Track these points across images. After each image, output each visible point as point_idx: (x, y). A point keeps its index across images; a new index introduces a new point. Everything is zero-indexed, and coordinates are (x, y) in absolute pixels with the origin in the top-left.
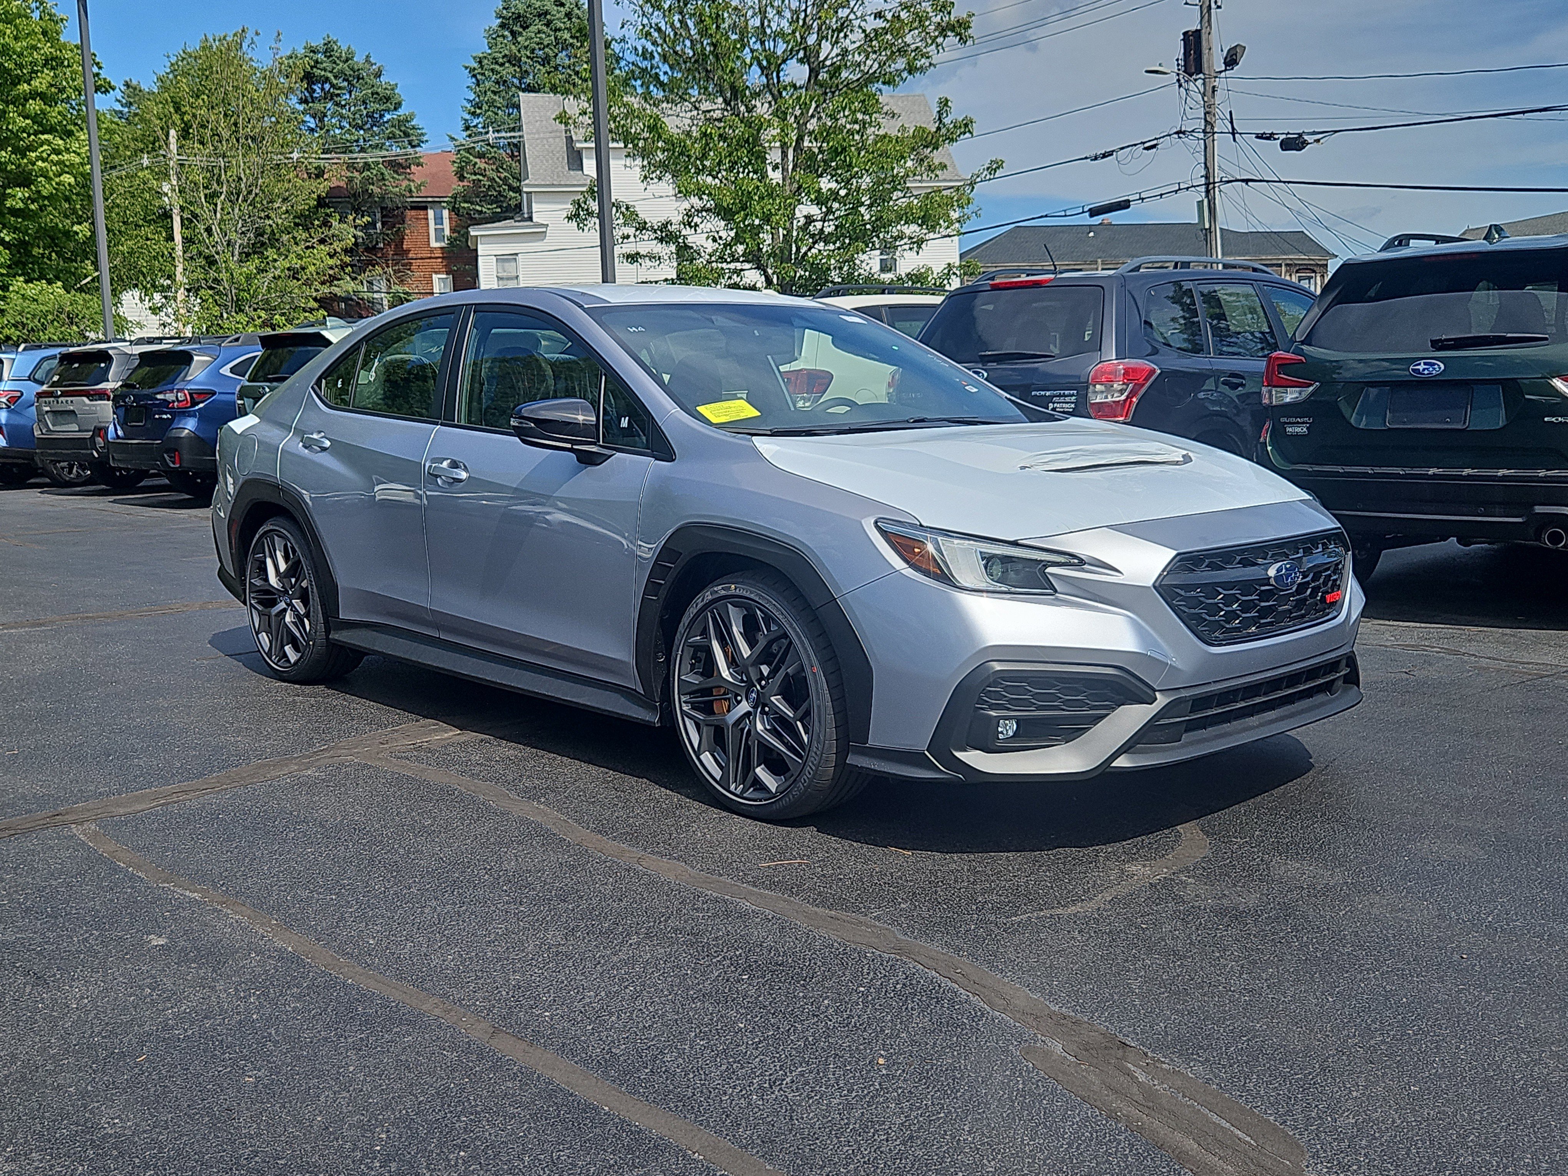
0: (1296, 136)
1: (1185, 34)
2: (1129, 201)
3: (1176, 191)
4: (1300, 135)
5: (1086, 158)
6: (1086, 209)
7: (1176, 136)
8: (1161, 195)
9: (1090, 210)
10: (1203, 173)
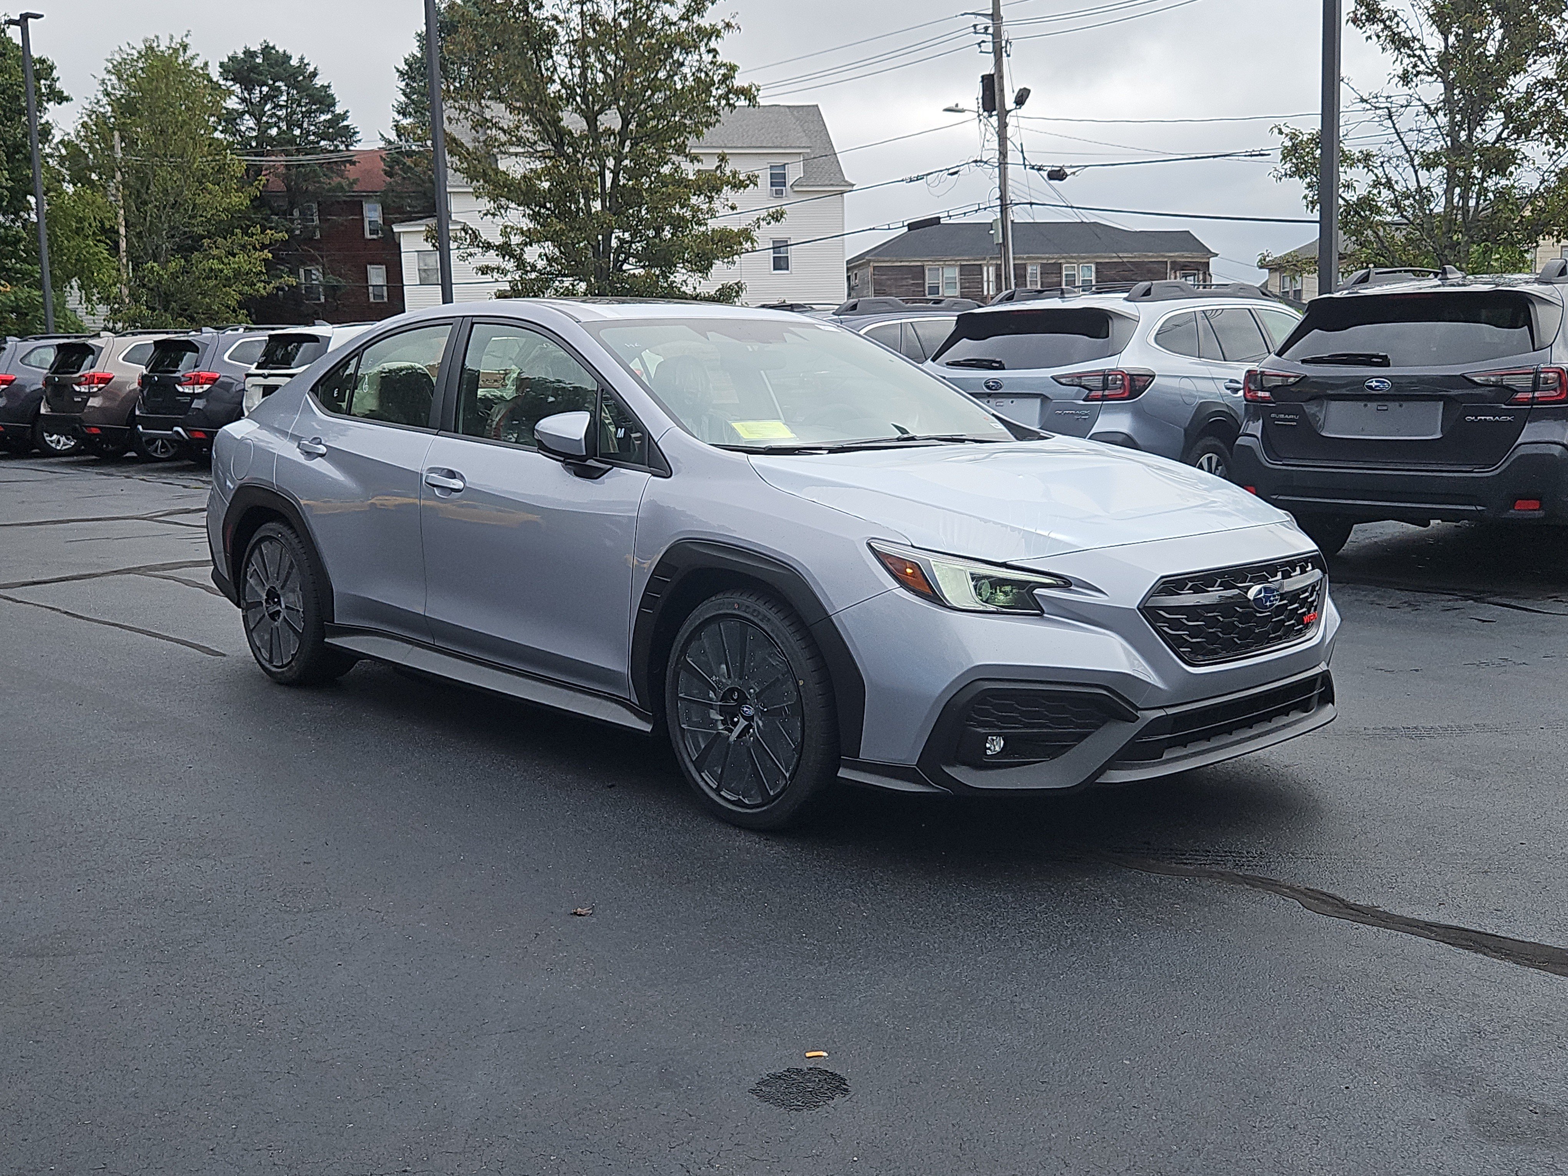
0: (1058, 169)
1: (983, 77)
2: (939, 218)
3: (976, 211)
4: (1061, 167)
5: (903, 180)
6: (906, 224)
7: (974, 164)
8: (965, 213)
9: (909, 225)
10: (998, 195)
